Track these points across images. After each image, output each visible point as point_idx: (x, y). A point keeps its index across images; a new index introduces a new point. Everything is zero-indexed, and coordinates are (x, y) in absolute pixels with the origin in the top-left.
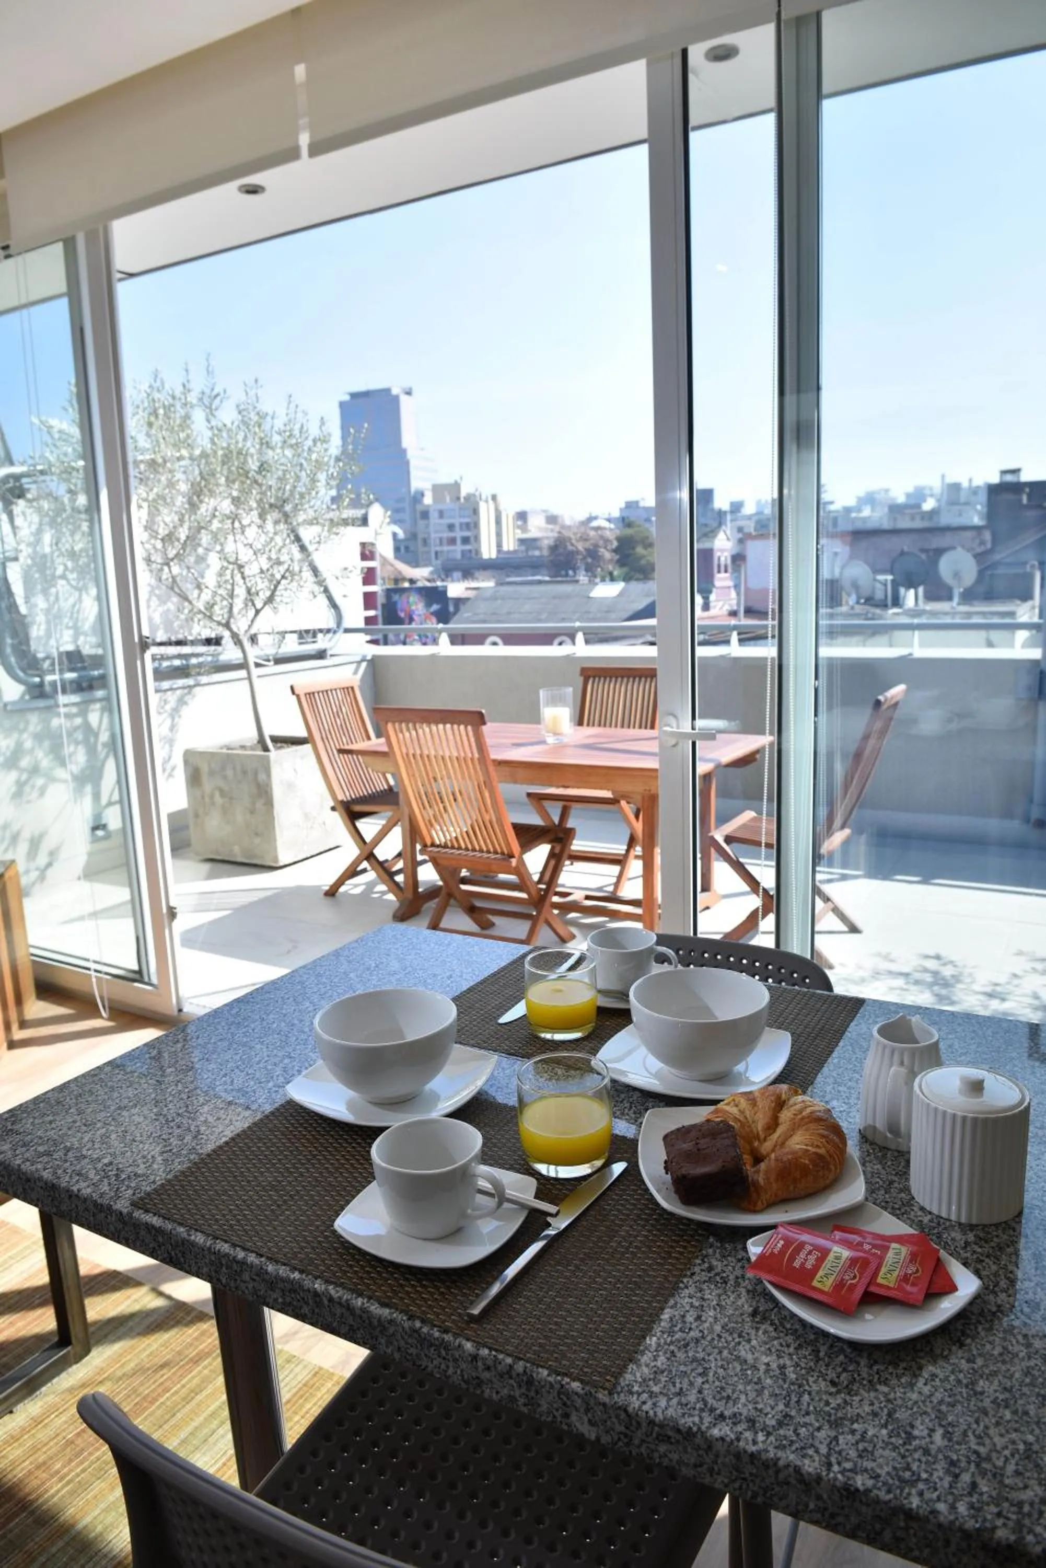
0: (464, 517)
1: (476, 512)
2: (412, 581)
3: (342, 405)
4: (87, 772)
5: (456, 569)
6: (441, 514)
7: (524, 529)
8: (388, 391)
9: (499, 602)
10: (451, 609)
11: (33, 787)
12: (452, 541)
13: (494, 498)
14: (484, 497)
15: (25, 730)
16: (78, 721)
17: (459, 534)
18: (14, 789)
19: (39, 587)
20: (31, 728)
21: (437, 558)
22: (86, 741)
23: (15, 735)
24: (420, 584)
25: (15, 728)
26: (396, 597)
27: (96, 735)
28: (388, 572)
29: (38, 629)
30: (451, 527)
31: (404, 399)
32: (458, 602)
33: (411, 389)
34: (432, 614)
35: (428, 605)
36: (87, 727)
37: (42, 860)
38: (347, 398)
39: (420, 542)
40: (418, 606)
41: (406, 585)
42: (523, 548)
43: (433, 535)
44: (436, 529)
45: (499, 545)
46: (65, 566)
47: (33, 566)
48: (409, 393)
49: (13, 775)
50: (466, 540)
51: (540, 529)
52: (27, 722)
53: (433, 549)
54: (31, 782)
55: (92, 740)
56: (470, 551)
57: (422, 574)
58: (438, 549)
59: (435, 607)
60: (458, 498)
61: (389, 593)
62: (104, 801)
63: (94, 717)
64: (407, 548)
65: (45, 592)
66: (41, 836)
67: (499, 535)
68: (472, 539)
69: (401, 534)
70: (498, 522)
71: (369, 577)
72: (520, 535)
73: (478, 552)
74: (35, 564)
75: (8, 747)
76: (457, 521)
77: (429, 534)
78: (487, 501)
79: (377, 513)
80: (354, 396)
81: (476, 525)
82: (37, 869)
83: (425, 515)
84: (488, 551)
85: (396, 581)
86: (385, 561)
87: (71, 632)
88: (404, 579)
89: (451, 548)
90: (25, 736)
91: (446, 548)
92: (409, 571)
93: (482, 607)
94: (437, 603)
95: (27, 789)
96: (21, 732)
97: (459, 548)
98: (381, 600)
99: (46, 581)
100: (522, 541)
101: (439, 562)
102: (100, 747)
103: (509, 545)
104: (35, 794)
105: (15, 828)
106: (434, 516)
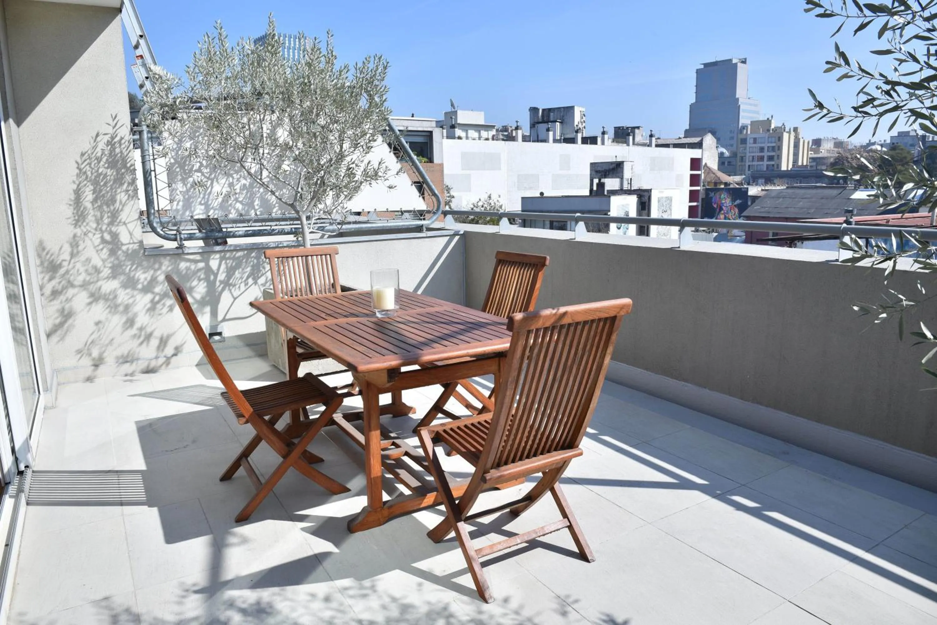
0: (771, 142)
1: (780, 139)
2: (726, 184)
3: (698, 71)
4: (208, 298)
5: (761, 177)
6: (755, 141)
7: (817, 151)
8: (731, 60)
9: (781, 200)
10: (749, 203)
11: (164, 305)
12: (761, 159)
13: (796, 129)
14: (787, 130)
15: (159, 268)
16: (201, 265)
17: (766, 154)
18: (149, 305)
19: (179, 177)
20: (164, 268)
21: (749, 170)
22: (207, 279)
23: (152, 272)
24: (731, 186)
25: (151, 267)
26: (712, 194)
27: (216, 275)
28: (711, 177)
29: (178, 204)
30: (762, 149)
31: (740, 65)
32: (755, 198)
33: (746, 59)
34: (735, 206)
35: (733, 200)
36: (208, 269)
37: (169, 350)
38: (702, 67)
39: (738, 158)
40: (726, 201)
41: (722, 186)
42: (814, 164)
43: (748, 155)
44: (751, 150)
45: (795, 161)
46: (201, 163)
47: (175, 163)
48: (744, 62)
49: (149, 296)
50: (771, 158)
51: (828, 151)
52: (161, 264)
53: (747, 164)
54: (162, 302)
55: (212, 277)
56: (773, 165)
57: (734, 180)
58: (750, 163)
59: (738, 202)
60: (769, 130)
61: (707, 191)
62: (220, 318)
63: (214, 263)
64: (729, 162)
65: (184, 180)
66: (169, 337)
67: (796, 155)
68: (776, 158)
69: (727, 154)
70: (796, 146)
71: (694, 180)
72: (812, 155)
73: (779, 166)
74: (176, 162)
75: (146, 279)
76: (766, 145)
77: (745, 153)
78: (789, 132)
79: (709, 140)
80: (706, 65)
81: (780, 148)
82: (165, 357)
83: (744, 141)
84: (786, 165)
85: (716, 184)
86: (709, 170)
87: (203, 207)
88: (721, 183)
89: (761, 163)
90: (159, 272)
91: (755, 163)
92: (725, 178)
93: (769, 203)
94: (740, 199)
95: (159, 306)
96: (156, 270)
97: (766, 163)
98: (702, 196)
99: (186, 174)
100: (813, 159)
101: (750, 172)
102: (218, 283)
103: (803, 160)
104: (165, 310)
105: (149, 330)
106: (750, 141)
